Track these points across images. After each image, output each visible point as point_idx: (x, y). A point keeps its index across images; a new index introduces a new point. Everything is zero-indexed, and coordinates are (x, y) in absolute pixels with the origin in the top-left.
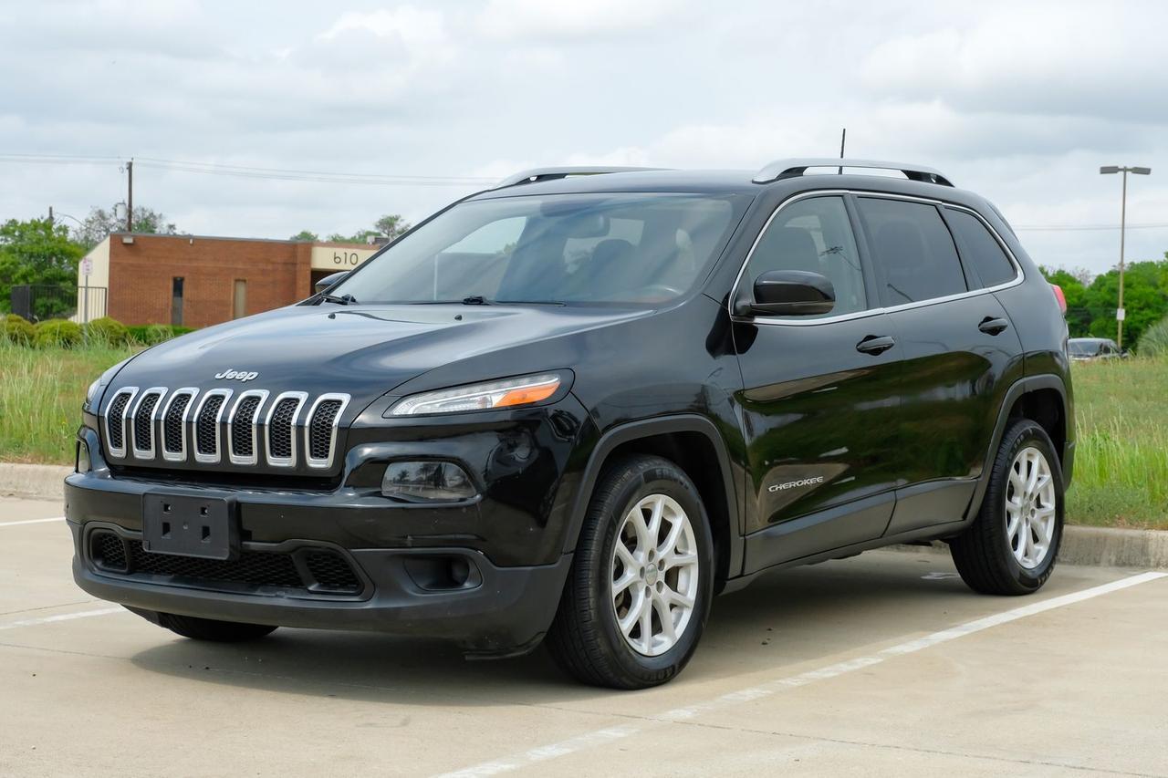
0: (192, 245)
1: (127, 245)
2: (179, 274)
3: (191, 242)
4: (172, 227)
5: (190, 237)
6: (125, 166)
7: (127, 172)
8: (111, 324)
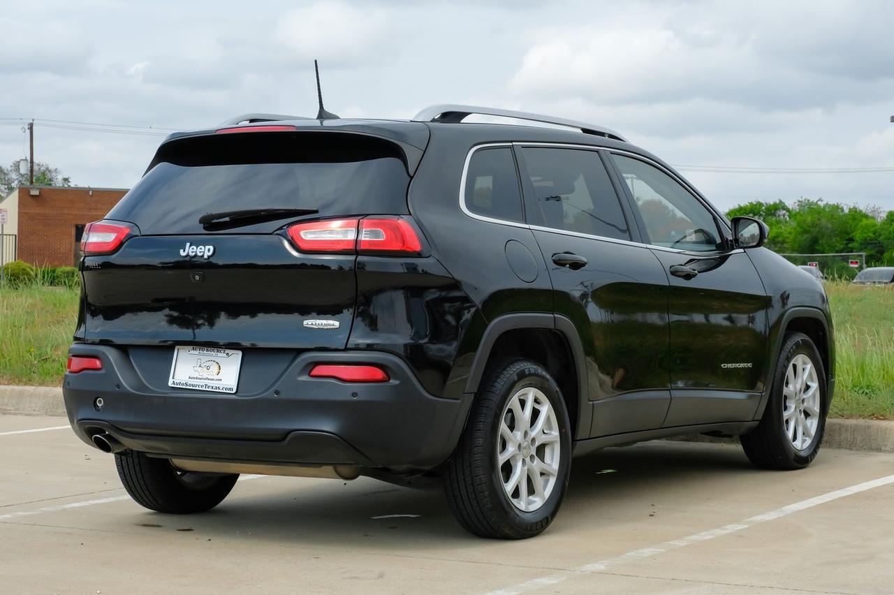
0: (91, 196)
1: (33, 196)
2: (80, 222)
3: (91, 193)
4: (66, 180)
5: (89, 189)
6: (26, 127)
7: (28, 131)
8: (23, 267)
